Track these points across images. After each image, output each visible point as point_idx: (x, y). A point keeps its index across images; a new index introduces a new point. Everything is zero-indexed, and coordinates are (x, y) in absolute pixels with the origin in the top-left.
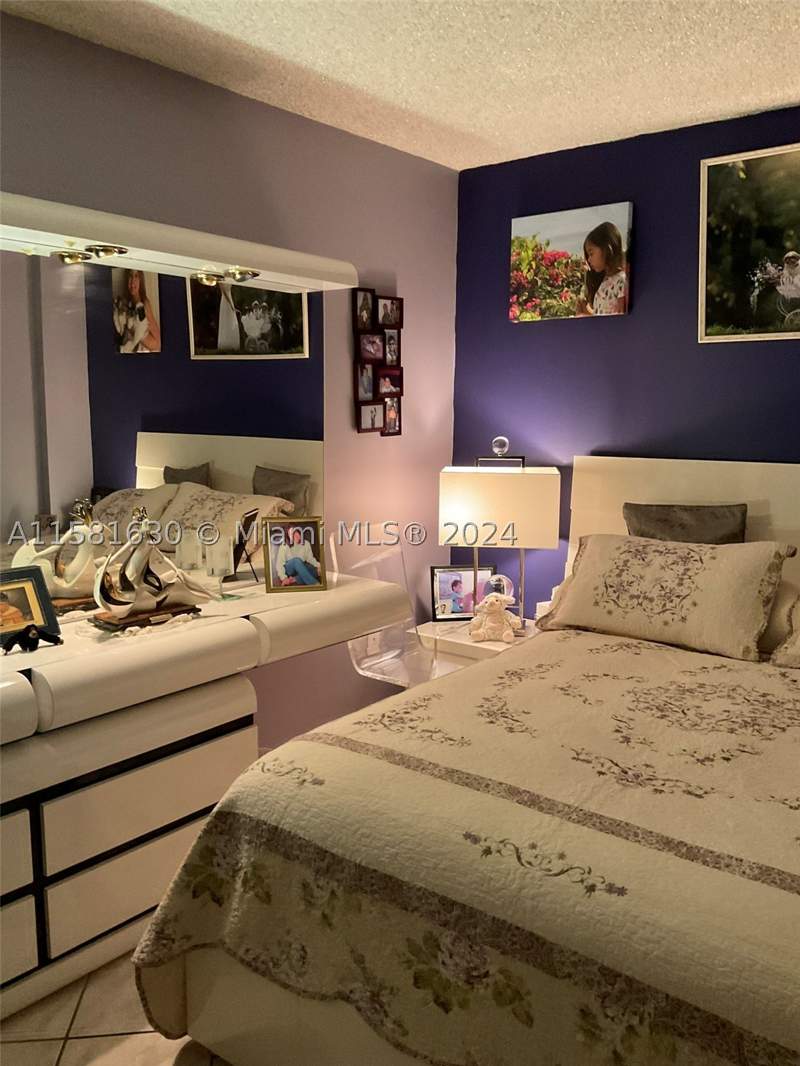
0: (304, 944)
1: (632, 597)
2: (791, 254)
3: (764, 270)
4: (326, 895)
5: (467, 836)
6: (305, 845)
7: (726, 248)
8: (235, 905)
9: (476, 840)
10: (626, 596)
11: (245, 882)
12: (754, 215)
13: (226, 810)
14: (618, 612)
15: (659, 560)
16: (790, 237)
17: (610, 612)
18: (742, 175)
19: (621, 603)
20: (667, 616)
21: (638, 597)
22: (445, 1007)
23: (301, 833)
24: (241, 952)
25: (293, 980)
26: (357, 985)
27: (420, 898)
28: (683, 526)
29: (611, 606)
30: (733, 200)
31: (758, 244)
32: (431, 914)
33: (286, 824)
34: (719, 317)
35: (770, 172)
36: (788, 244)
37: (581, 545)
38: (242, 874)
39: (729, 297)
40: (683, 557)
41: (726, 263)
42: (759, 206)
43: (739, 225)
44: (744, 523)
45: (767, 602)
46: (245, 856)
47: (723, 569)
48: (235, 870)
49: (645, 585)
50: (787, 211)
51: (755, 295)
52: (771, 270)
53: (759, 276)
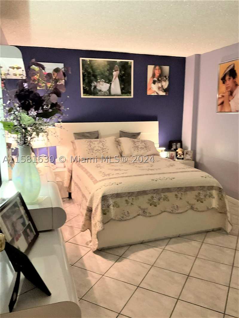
0: (128, 211)
1: (96, 150)
2: (99, 81)
3: (94, 83)
4: (131, 200)
5: (152, 180)
6: (125, 193)
7: (86, 78)
8: (112, 211)
9: (153, 180)
10: (94, 151)
11: (113, 206)
12: (91, 72)
13: (103, 195)
14: (94, 154)
15: (96, 143)
16: (98, 77)
17: (92, 154)
18: (89, 63)
19: (94, 152)
20: (104, 153)
21: (97, 150)
22: (156, 206)
23: (124, 192)
24: (117, 219)
25: (128, 218)
26: (140, 211)
27: (150, 192)
28: (88, 136)
29: (92, 153)
30: (87, 68)
31: (92, 78)
32: (152, 193)
33: (119, 192)
34: (85, 92)
35: (94, 63)
36: (98, 79)
37: (73, 143)
38: (112, 205)
39: (87, 88)
40: (100, 142)
41: (87, 81)
42: (93, 70)
43: (89, 73)
44: (98, 135)
45: (117, 147)
46: (111, 202)
47: (109, 142)
48: (108, 206)
49: (97, 148)
50: (98, 72)
51: (93, 88)
52: (95, 83)
53: (93, 84)
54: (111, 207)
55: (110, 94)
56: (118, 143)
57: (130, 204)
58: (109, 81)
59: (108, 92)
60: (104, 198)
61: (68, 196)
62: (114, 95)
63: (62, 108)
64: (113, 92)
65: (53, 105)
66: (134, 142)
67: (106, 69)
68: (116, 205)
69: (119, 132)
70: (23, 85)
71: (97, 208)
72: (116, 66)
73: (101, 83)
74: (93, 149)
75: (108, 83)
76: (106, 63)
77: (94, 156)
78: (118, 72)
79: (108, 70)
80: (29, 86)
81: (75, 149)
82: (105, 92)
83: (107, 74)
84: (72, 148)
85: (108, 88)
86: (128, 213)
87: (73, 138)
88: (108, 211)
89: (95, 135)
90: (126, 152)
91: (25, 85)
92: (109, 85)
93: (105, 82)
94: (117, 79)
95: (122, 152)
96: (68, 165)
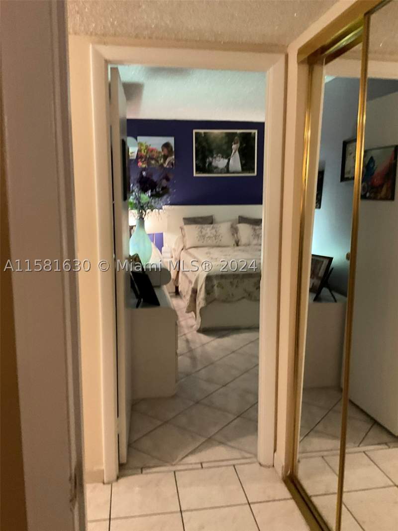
0: (232, 292)
1: (207, 237)
2: (215, 156)
4: (236, 282)
6: (229, 275)
7: (200, 153)
8: (216, 292)
10: (205, 238)
12: (206, 146)
13: (208, 276)
14: (205, 241)
15: (208, 229)
16: (214, 152)
17: (203, 242)
18: (203, 135)
20: (217, 240)
24: (220, 300)
25: (233, 300)
26: (245, 294)
29: (203, 240)
30: (201, 141)
31: (207, 153)
33: (223, 274)
34: (199, 169)
35: (210, 136)
37: (182, 229)
38: (216, 286)
39: (201, 165)
40: (213, 228)
41: (200, 157)
42: (207, 143)
43: (203, 147)
44: (212, 220)
45: (233, 235)
46: (215, 282)
47: (223, 229)
48: (213, 286)
49: (209, 234)
50: (214, 146)
51: (207, 165)
52: (211, 159)
53: (208, 160)
54: (215, 288)
55: (228, 171)
56: (234, 230)
57: (234, 287)
58: (227, 155)
59: (226, 169)
60: (209, 278)
61: (174, 290)
62: (233, 173)
63: (171, 190)
64: (231, 169)
65: (163, 188)
66: (255, 230)
67: (224, 142)
68: (220, 285)
69: (238, 218)
70: (141, 173)
71: (201, 288)
72: (236, 138)
73: (218, 158)
74: (204, 236)
75: (226, 158)
76: (224, 135)
77: (205, 244)
78: (238, 145)
79: (226, 143)
80: (147, 174)
81: (184, 236)
82: (222, 169)
83: (225, 147)
84: (181, 235)
85: (225, 164)
86: (233, 295)
87: (182, 223)
88: (212, 292)
89: (209, 220)
90: (243, 240)
91: (144, 173)
92: (226, 161)
93: (222, 157)
94: (237, 152)
95: (238, 241)
96: (175, 255)
